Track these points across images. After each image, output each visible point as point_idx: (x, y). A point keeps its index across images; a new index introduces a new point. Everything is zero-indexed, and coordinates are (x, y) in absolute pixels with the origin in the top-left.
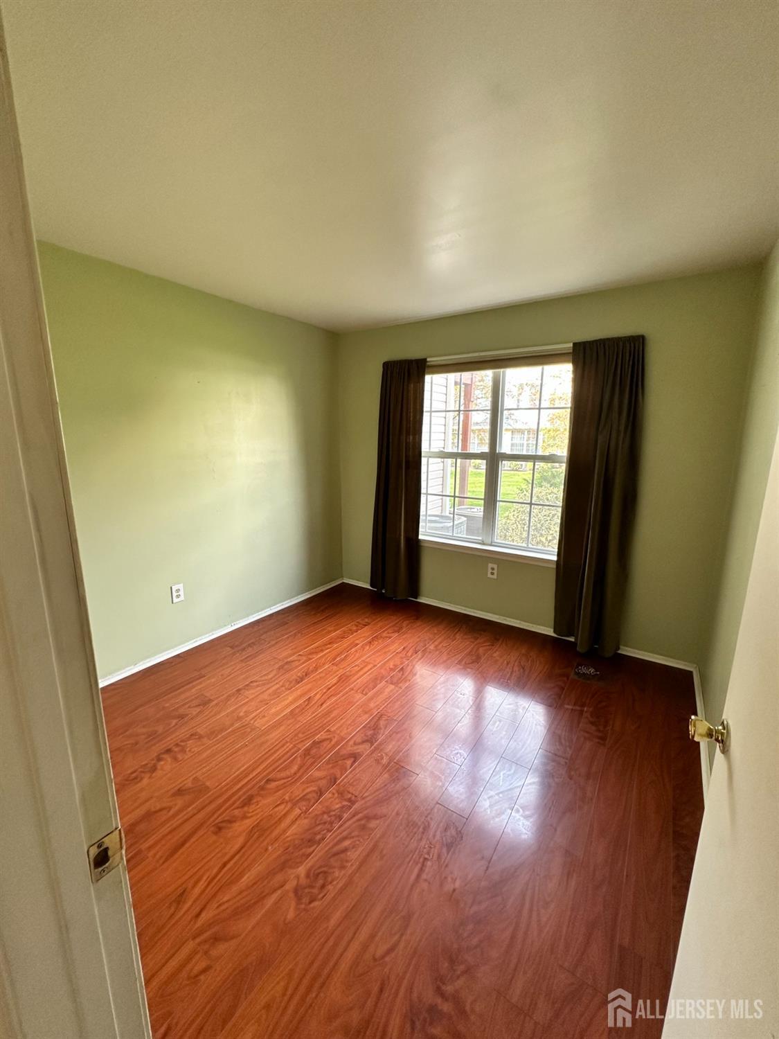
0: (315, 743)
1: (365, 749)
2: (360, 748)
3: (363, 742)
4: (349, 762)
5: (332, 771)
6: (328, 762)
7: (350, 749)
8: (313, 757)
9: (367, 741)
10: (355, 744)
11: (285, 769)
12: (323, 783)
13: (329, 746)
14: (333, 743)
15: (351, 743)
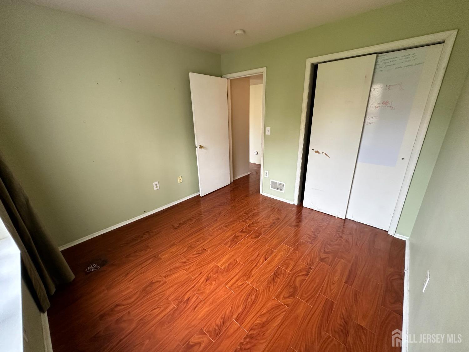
0: (258, 237)
1: (238, 234)
2: (239, 234)
3: (239, 236)
4: (244, 230)
5: (250, 228)
6: (251, 231)
7: (244, 235)
8: (257, 233)
9: (237, 237)
10: (242, 236)
11: (266, 230)
12: (252, 225)
13: (252, 236)
14: (251, 237)
15: (243, 236)
